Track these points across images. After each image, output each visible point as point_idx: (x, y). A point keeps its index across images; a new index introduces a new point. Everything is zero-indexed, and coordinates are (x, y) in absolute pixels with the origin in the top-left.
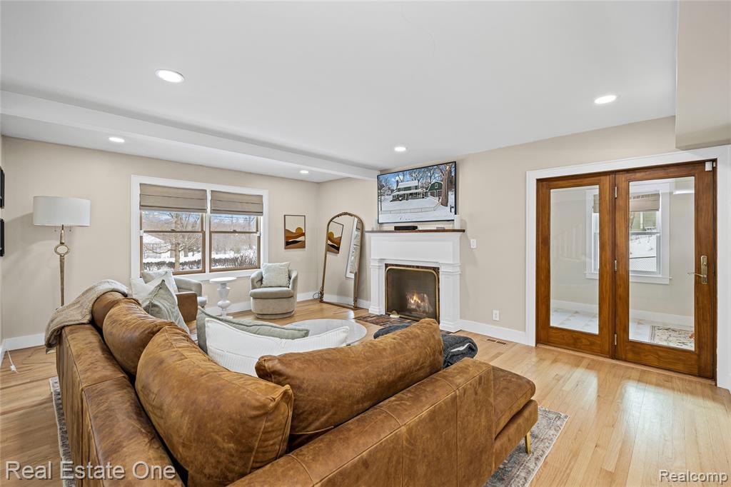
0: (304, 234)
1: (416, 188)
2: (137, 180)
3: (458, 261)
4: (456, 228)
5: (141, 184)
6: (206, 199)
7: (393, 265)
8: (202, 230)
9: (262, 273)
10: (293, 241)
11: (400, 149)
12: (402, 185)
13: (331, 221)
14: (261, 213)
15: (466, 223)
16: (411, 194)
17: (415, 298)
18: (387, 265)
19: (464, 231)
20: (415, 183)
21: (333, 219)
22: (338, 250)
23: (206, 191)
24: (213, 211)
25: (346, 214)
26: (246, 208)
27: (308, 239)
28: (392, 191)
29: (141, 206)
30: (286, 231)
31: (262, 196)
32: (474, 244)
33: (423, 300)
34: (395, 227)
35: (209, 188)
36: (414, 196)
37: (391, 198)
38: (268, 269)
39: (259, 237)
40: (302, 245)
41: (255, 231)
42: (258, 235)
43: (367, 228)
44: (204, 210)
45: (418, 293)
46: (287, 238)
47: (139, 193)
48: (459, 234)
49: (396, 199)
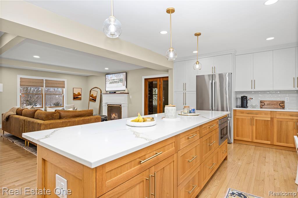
0: (81, 95)
1: (116, 80)
2: (19, 77)
3: (127, 103)
4: (126, 92)
5: (20, 78)
6: (43, 82)
7: (109, 105)
8: (42, 93)
9: (64, 108)
10: (76, 97)
11: (107, 69)
12: (112, 79)
13: (91, 90)
14: (64, 87)
15: (129, 91)
16: (115, 82)
17: (114, 115)
18: (108, 105)
19: (128, 93)
20: (116, 78)
21: (92, 89)
22: (95, 101)
23: (43, 80)
24: (46, 86)
25: (96, 88)
26: (58, 85)
27: (82, 97)
28: (109, 80)
29: (20, 85)
30: (74, 94)
31: (64, 81)
32: (131, 97)
33: (116, 115)
34: (110, 92)
35: (44, 78)
36: (116, 82)
37: (109, 83)
38: (66, 107)
39: (63, 96)
40: (80, 99)
41: (62, 94)
42: (63, 95)
43: (103, 93)
44: (43, 86)
45: (115, 113)
46: (74, 96)
47: (20, 80)
48: (127, 94)
49: (111, 83)
